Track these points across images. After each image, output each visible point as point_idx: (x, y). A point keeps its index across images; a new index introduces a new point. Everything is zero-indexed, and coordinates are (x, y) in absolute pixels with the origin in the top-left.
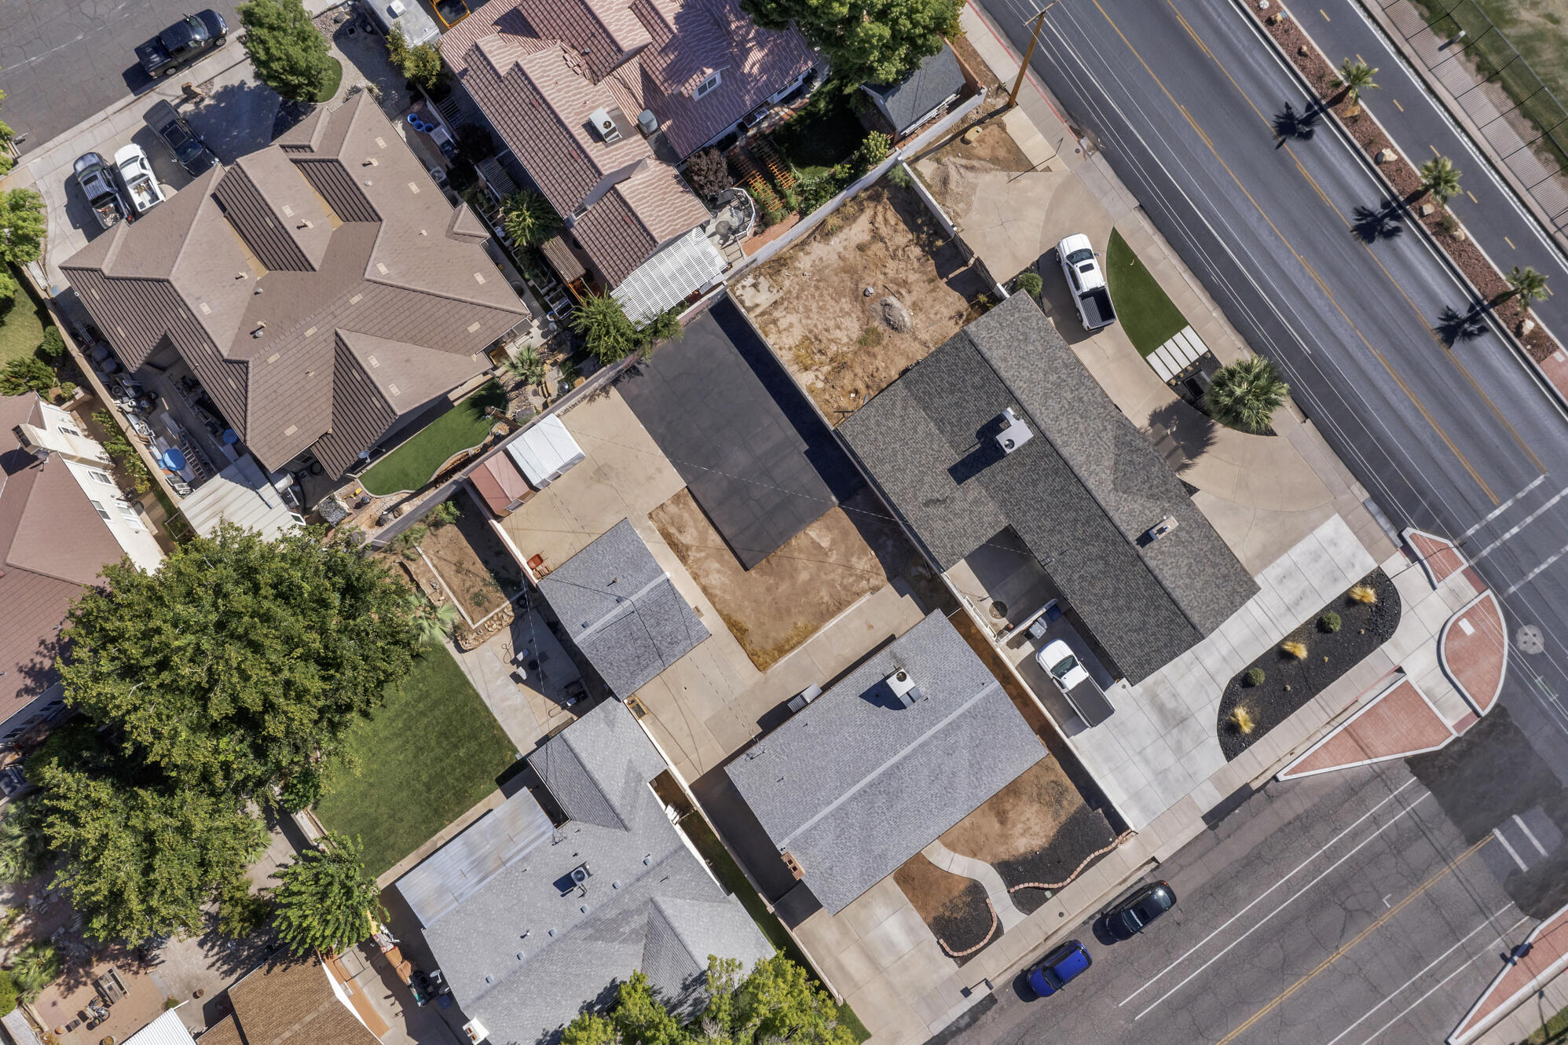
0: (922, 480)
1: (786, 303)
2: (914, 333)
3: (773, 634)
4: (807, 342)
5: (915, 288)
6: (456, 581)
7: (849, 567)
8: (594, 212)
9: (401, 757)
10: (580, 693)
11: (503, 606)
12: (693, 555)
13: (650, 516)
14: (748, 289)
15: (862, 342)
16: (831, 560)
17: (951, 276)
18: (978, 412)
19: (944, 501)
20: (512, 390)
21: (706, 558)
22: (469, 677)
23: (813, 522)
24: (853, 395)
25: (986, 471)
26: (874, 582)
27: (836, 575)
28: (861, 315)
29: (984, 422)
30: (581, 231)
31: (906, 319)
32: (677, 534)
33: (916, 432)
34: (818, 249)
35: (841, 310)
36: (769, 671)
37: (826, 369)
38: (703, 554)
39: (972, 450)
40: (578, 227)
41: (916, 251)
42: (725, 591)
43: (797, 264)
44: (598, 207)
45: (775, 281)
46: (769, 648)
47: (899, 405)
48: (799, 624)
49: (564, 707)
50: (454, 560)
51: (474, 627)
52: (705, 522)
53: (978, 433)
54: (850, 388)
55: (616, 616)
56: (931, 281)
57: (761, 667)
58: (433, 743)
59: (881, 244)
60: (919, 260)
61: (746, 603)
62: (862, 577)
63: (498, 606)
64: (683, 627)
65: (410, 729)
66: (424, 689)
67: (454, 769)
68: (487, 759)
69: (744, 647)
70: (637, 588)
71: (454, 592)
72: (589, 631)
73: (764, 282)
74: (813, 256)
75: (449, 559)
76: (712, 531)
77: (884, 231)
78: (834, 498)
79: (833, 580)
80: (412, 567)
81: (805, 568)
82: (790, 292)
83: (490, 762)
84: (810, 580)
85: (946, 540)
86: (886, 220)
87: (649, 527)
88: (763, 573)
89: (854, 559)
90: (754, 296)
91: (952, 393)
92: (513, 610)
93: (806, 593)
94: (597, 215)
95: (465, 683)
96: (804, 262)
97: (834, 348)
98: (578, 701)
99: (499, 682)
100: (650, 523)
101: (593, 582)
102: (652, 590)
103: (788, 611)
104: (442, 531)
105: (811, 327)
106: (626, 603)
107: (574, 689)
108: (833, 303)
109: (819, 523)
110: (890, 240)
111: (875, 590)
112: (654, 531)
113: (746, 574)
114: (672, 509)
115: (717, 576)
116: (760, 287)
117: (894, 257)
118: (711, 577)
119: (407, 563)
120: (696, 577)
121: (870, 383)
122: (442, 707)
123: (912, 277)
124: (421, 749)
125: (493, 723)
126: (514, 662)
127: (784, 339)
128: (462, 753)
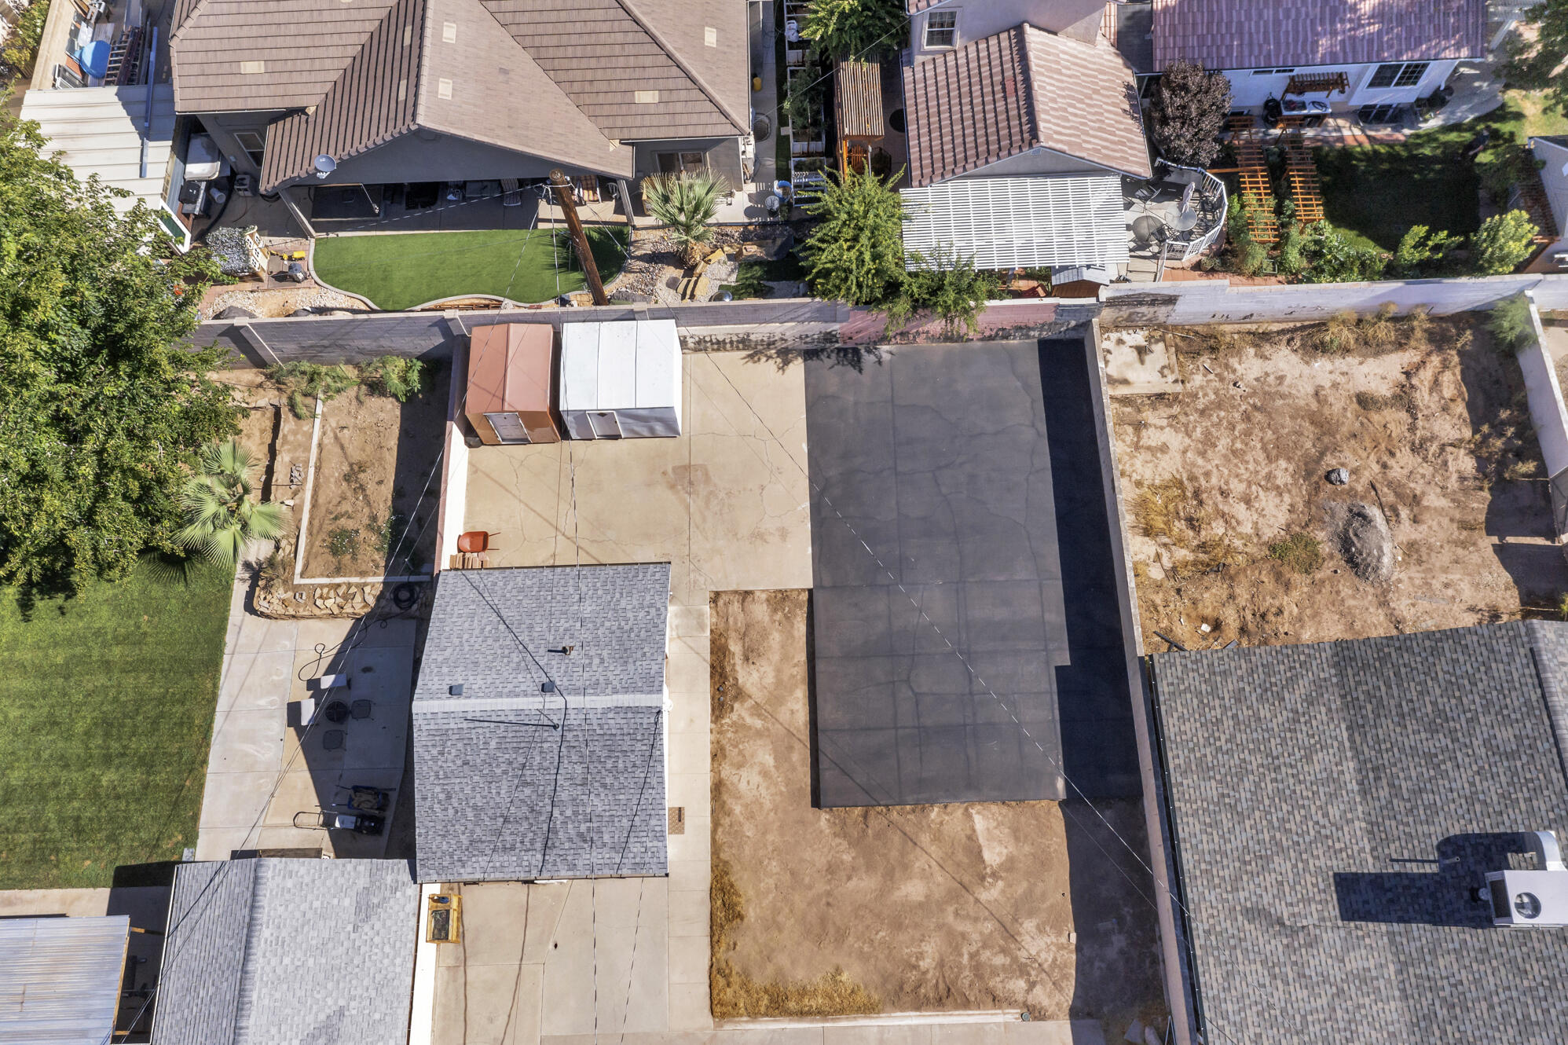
0: (1268, 859)
1: (1176, 409)
2: (1385, 593)
3: (783, 960)
4: (1177, 492)
5: (1430, 521)
6: (333, 489)
7: (1010, 935)
8: (961, 54)
9: (14, 713)
10: (372, 818)
11: (370, 580)
12: (740, 711)
13: (716, 597)
14: (1125, 349)
15: (1276, 550)
16: (984, 896)
17: (1511, 540)
18: (1471, 799)
19: (1293, 932)
20: (639, 258)
21: (759, 734)
22: (226, 658)
23: (994, 801)
24: (1206, 628)
25: (1422, 932)
26: (1041, 996)
27: (977, 931)
28: (1300, 507)
29: (1474, 828)
30: (919, 76)
31: (1386, 560)
32: (738, 659)
33: (1308, 758)
34: (1285, 361)
35: (1269, 477)
36: (728, 1027)
37: (1183, 554)
38: (758, 723)
39: (1413, 868)
40: (918, 69)
41: (1468, 464)
42: (751, 816)
43: (1234, 362)
44: (972, 49)
45: (1181, 365)
46: (758, 981)
47: (1303, 687)
48: (844, 977)
49: (328, 824)
50: (356, 455)
51: (297, 580)
52: (800, 671)
53: (1447, 841)
54: (1208, 612)
55: (518, 712)
56: (1465, 526)
57: (720, 1008)
58: (80, 727)
59: (1403, 415)
60: (1462, 479)
61: (774, 866)
62: (1022, 970)
63: (363, 574)
64: (625, 823)
65: (67, 678)
66: (145, 628)
67: (72, 796)
68: (136, 818)
69: (714, 944)
70: (596, 688)
71: (315, 505)
72: (454, 704)
73: (1159, 354)
74: (1269, 366)
75: (350, 450)
76: (801, 694)
77: (1423, 397)
78: (1060, 784)
79: (963, 935)
80: (288, 424)
81: (926, 876)
82: (1194, 396)
83: (136, 829)
84: (921, 905)
85: (1251, 1015)
86: (1436, 384)
87: (701, 615)
88: (842, 832)
89: (1029, 925)
90: (1128, 365)
91: (1433, 730)
92: (379, 599)
93: (897, 925)
94: (962, 61)
95: (212, 663)
96: (1249, 367)
97: (1218, 529)
98: (358, 829)
99: (262, 702)
100: (707, 608)
101: (531, 627)
102: (617, 709)
103: (841, 937)
104: (375, 402)
105: (1198, 472)
106: (555, 702)
107: (367, 803)
108: (1261, 456)
109: (1004, 810)
110: (1427, 418)
111: (1034, 1013)
112: (701, 627)
113: (810, 813)
114: (760, 611)
115: (756, 779)
116: (1148, 358)
117: (1418, 448)
118: (744, 772)
119: (285, 412)
120: (719, 753)
121: (1251, 627)
122: (144, 678)
123: (1433, 499)
124: (56, 723)
125: (195, 765)
126: (313, 685)
127: (1138, 463)
128: (108, 777)
